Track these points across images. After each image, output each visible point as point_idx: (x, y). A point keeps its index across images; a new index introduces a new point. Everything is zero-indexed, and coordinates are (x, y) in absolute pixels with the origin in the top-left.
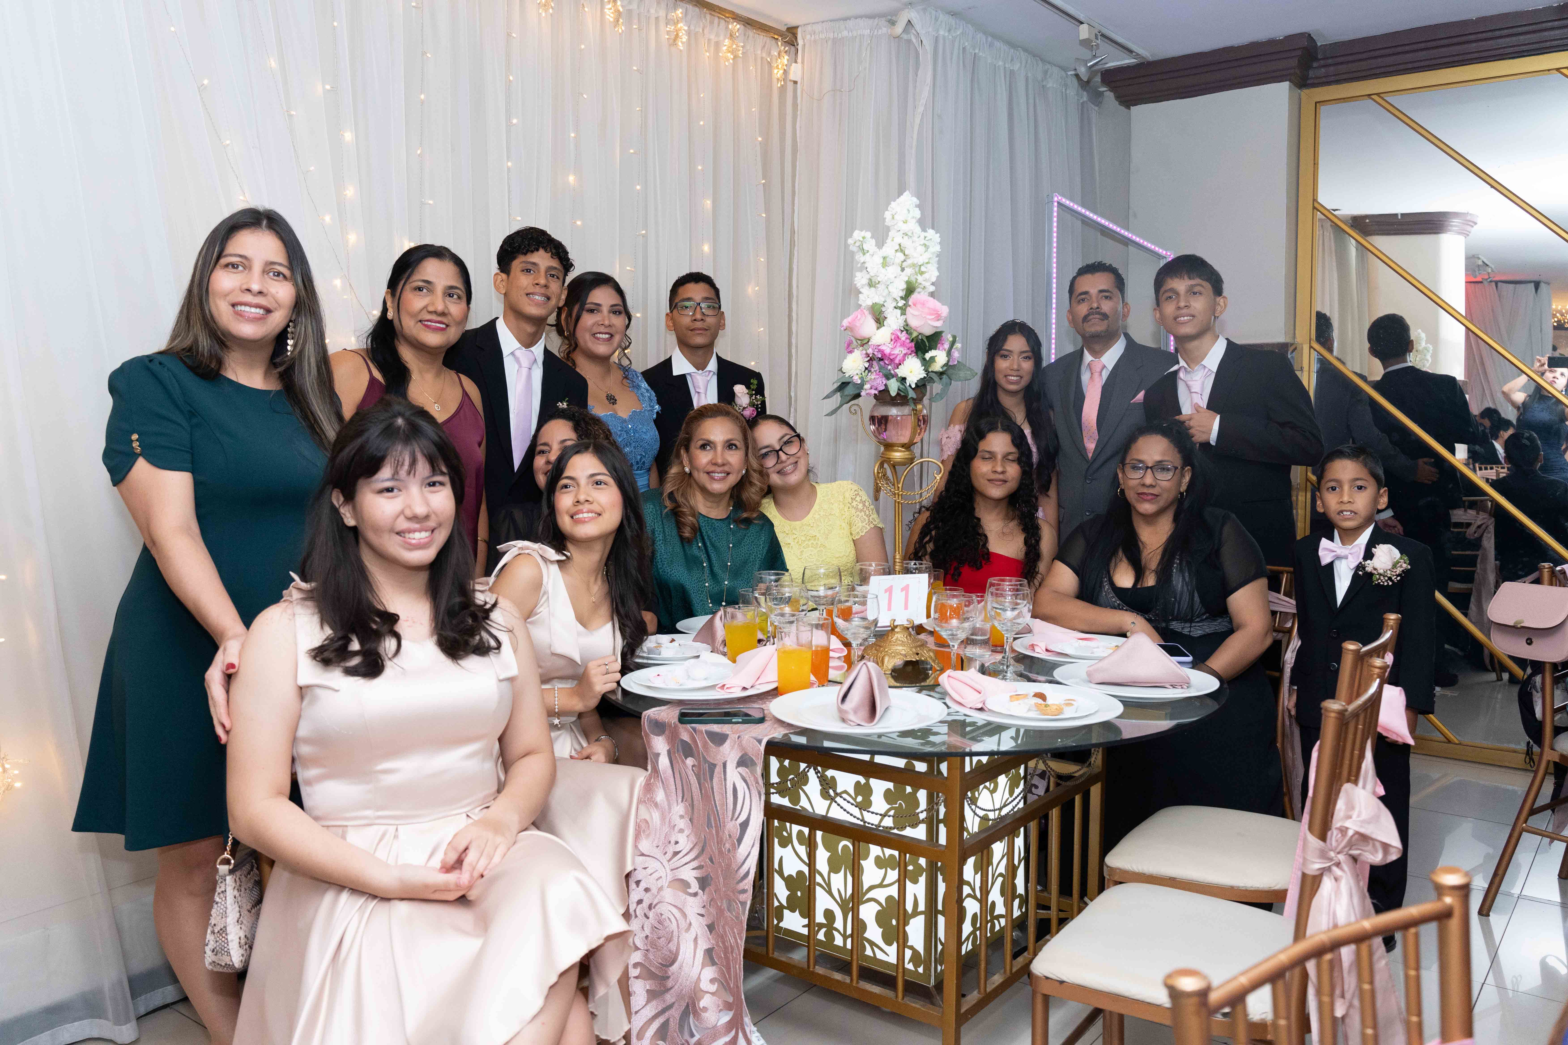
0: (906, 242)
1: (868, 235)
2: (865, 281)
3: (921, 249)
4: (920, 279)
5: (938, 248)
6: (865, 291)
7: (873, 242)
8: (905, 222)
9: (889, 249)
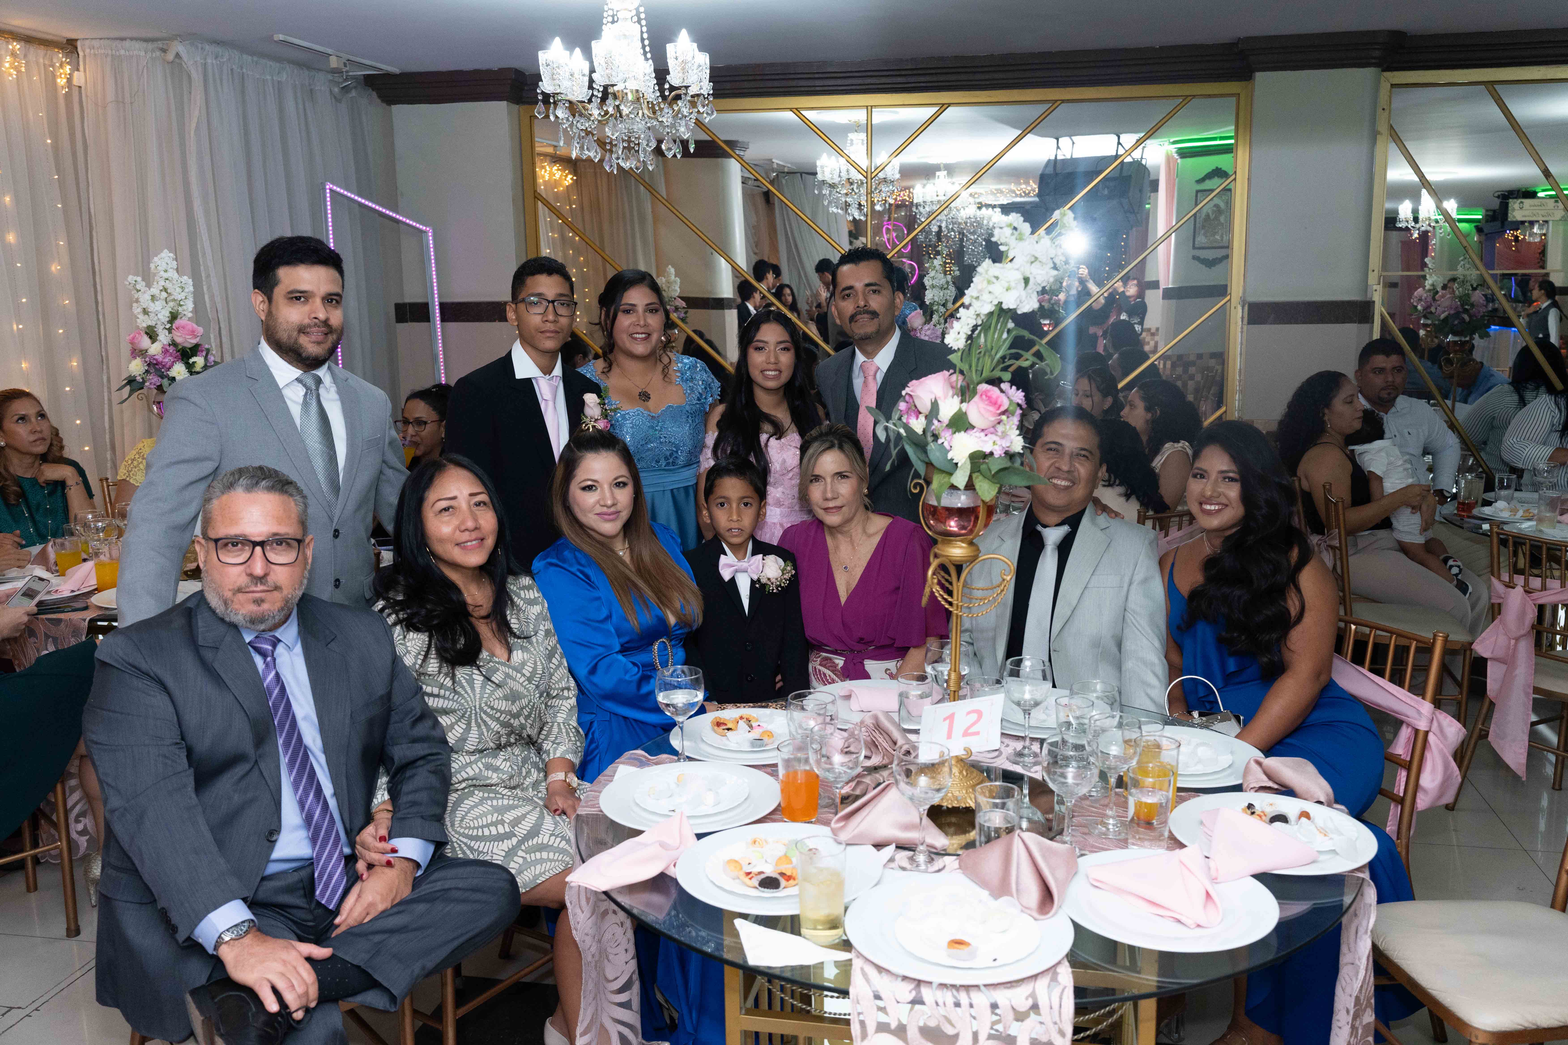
0: (168, 285)
1: (139, 279)
2: (140, 310)
3: (179, 290)
4: (180, 309)
5: (191, 289)
6: (141, 316)
7: (144, 284)
8: (166, 271)
9: (155, 290)
